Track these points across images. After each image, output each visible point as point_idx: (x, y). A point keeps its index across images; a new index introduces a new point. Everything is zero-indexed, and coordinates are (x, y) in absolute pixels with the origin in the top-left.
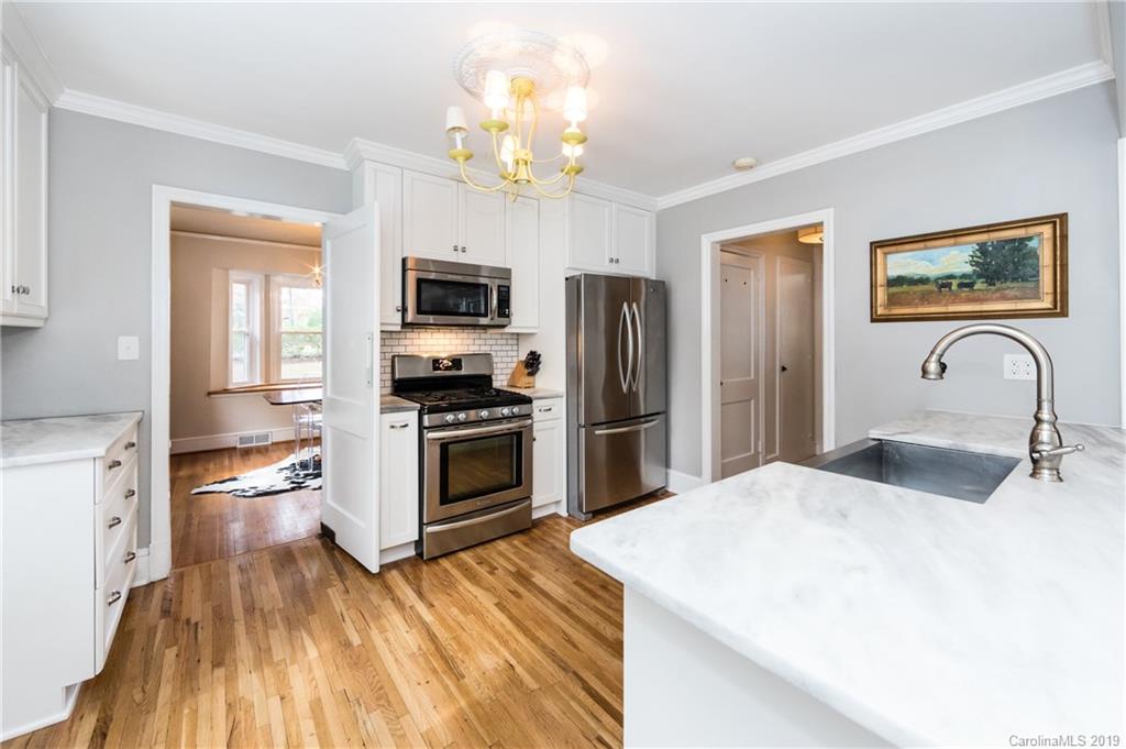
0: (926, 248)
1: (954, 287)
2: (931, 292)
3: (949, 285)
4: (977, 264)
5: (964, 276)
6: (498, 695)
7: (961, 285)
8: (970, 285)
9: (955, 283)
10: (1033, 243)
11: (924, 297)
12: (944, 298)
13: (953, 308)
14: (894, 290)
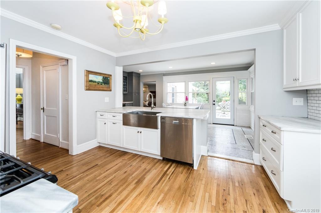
0: (96, 75)
2: (96, 85)
3: (99, 84)
4: (103, 80)
5: (101, 82)
6: (171, 201)
7: (101, 84)
8: (102, 84)
9: (100, 83)
10: (109, 79)
11: (95, 85)
12: (98, 86)
13: (100, 89)
14: (90, 83)
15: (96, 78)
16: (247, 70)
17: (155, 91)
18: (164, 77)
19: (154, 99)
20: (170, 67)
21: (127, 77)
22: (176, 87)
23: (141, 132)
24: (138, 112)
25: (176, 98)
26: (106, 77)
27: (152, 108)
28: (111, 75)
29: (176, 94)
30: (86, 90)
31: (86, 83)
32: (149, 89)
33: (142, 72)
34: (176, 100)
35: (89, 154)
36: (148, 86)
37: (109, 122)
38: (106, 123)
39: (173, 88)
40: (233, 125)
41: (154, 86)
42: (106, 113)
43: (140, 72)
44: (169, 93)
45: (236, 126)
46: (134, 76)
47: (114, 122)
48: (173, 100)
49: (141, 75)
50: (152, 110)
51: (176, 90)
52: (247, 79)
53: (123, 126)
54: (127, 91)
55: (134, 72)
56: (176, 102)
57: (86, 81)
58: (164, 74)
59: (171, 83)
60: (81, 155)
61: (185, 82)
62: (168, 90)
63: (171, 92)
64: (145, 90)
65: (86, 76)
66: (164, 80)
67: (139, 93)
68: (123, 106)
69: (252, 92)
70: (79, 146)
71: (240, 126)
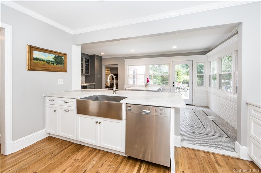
1: (50, 64)
2: (45, 64)
3: (49, 63)
4: (55, 59)
5: (52, 61)
7: (51, 63)
8: (53, 64)
9: (50, 63)
10: (63, 58)
11: (43, 65)
12: (48, 66)
13: (50, 69)
14: (35, 61)
15: (45, 56)
16: (205, 54)
17: (117, 74)
18: (125, 60)
19: (117, 81)
20: (132, 51)
21: (89, 59)
22: (136, 70)
23: (99, 123)
24: (98, 96)
25: (136, 80)
26: (59, 56)
27: (114, 92)
28: (66, 54)
29: (136, 77)
30: (29, 70)
31: (29, 61)
32: (110, 72)
33: (104, 56)
34: (136, 81)
35: (31, 151)
36: (110, 69)
37: (60, 109)
38: (57, 111)
39: (134, 71)
40: (192, 105)
41: (116, 69)
42: (57, 98)
43: (103, 55)
44: (130, 75)
45: (194, 106)
46: (95, 59)
47: (67, 109)
48: (134, 81)
49: (103, 58)
50: (114, 94)
51: (136, 73)
52: (205, 63)
53: (77, 114)
54: (89, 73)
55: (96, 55)
56: (136, 83)
57: (29, 59)
58: (125, 57)
59: (132, 66)
60: (17, 155)
61: (146, 65)
62: (129, 72)
63: (132, 74)
64: (107, 73)
65: (29, 52)
66: (125, 63)
67: (101, 75)
68: (81, 89)
69: (210, 74)
70: (15, 142)
71: (199, 106)
